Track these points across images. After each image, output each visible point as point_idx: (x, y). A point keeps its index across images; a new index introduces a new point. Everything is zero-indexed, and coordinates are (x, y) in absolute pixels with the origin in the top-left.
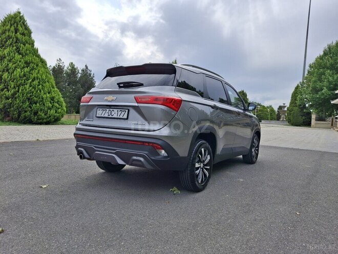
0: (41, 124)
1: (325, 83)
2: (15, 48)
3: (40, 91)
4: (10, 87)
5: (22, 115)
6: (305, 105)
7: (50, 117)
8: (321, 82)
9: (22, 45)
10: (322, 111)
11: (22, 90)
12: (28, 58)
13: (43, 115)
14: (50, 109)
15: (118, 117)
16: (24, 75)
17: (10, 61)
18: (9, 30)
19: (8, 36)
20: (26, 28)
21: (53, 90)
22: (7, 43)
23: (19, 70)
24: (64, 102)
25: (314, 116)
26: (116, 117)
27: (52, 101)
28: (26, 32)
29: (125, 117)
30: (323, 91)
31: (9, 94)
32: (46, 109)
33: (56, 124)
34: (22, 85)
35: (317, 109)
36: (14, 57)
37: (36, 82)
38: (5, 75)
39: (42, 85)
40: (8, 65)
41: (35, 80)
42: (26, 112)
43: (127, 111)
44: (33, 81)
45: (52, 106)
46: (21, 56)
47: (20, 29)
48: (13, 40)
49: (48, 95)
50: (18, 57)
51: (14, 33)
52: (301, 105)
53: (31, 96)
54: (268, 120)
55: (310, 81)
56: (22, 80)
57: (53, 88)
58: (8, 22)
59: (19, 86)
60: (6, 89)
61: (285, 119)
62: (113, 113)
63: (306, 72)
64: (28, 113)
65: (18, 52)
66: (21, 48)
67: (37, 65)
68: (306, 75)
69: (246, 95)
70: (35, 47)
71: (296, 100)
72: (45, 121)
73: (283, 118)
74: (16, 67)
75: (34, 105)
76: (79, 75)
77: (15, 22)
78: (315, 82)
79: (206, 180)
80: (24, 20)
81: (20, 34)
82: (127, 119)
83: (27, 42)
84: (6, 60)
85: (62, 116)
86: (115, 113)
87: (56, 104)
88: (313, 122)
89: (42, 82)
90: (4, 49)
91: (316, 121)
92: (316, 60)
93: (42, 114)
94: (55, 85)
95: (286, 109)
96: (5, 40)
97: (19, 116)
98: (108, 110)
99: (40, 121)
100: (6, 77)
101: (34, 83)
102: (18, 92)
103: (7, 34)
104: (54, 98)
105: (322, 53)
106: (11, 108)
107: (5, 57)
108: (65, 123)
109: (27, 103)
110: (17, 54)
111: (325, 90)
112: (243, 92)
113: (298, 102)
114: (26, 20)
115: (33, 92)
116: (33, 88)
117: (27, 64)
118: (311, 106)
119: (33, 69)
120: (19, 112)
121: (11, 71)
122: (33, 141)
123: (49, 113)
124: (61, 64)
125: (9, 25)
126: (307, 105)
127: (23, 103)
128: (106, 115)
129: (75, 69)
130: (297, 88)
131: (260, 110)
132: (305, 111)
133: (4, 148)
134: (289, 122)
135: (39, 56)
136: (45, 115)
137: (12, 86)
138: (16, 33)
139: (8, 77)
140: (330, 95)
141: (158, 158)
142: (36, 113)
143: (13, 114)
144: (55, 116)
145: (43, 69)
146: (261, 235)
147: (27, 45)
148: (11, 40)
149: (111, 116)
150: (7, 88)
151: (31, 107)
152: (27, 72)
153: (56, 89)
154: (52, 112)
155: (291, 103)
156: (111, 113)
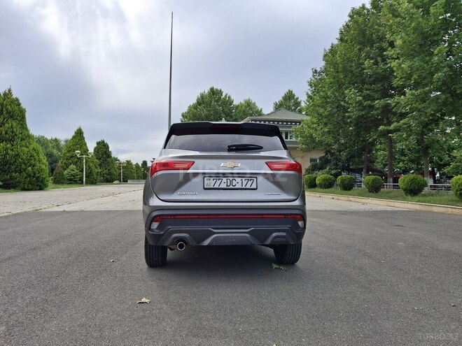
15: (244, 187)
26: (241, 187)
29: (254, 186)
43: (255, 179)
54: (134, 179)
62: (234, 183)
69: (108, 146)
82: (256, 189)
86: (238, 183)
98: (224, 179)
105: (195, 102)
112: (103, 142)
128: (223, 186)
149: (231, 187)
156: (231, 182)
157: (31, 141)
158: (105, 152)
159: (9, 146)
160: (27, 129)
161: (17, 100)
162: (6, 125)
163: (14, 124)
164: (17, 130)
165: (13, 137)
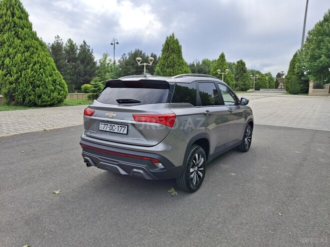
0: (45, 106)
1: (324, 51)
2: (13, 32)
3: (42, 75)
4: (13, 72)
5: (27, 99)
6: (303, 73)
7: (53, 99)
8: (319, 50)
9: (20, 29)
10: (320, 78)
11: (25, 75)
12: (27, 42)
13: (47, 98)
14: (53, 91)
15: (119, 132)
16: (25, 60)
17: (10, 46)
18: (6, 15)
19: (6, 20)
20: (23, 11)
21: (54, 72)
22: (6, 28)
23: (19, 55)
24: (65, 84)
25: (311, 84)
26: (117, 132)
27: (54, 84)
28: (23, 15)
29: (125, 132)
30: (321, 59)
31: (12, 79)
32: (49, 92)
33: (59, 106)
34: (24, 70)
35: (315, 76)
36: (14, 42)
37: (37, 66)
38: (7, 61)
39: (44, 69)
40: (8, 50)
41: (36, 64)
42: (30, 95)
43: (126, 127)
44: (34, 65)
45: (55, 89)
46: (20, 40)
47: (17, 12)
48: (11, 25)
49: (50, 78)
50: (18, 41)
51: (11, 18)
52: (299, 73)
53: (33, 80)
54: (266, 88)
55: (308, 48)
56: (23, 65)
57: (54, 70)
58: (4, 6)
59: (21, 71)
60: (9, 75)
61: (283, 87)
62: (114, 128)
63: (305, 40)
64: (32, 97)
65: (17, 36)
66: (20, 32)
67: (37, 49)
68: (305, 43)
69: (245, 64)
70: (33, 30)
71: (294, 68)
72: (49, 103)
73: (281, 86)
74: (16, 53)
75: (37, 89)
76: (78, 51)
77: (10, 6)
78: (313, 49)
79: (201, 180)
80: (20, 3)
81: (17, 18)
82: (127, 134)
83: (25, 26)
84: (6, 45)
85: (65, 98)
87: (58, 87)
88: (311, 89)
89: (43, 65)
90: (4, 34)
91: (313, 88)
92: (315, 27)
93: (45, 97)
94: (55, 67)
95: (284, 77)
96: (3, 25)
97: (24, 100)
98: (109, 124)
99: (44, 104)
100: (8, 63)
101: (36, 67)
102: (21, 76)
103: (4, 18)
104: (55, 80)
105: (322, 19)
106: (15, 92)
107: (5, 43)
108: (68, 103)
109: (31, 87)
110: (16, 39)
111: (323, 57)
112: (241, 61)
113: (296, 70)
114: (21, 2)
115: (35, 76)
116: (35, 72)
117: (27, 48)
118: (309, 73)
119: (33, 53)
120: (24, 96)
121: (12, 56)
122: (40, 132)
123: (52, 96)
124: (59, 41)
125: (5, 9)
126: (305, 73)
127: (26, 87)
128: (108, 129)
129: (74, 45)
130: (295, 56)
131: (258, 79)
132: (302, 78)
133: (15, 143)
134: (287, 90)
135: (37, 39)
136: (49, 97)
137: (15, 71)
138: (13, 17)
139: (10, 63)
140: (328, 63)
141: (156, 170)
142: (39, 97)
143: (18, 98)
144: (58, 99)
145: (43, 53)
146: (244, 241)
147: (25, 29)
148: (9, 24)
149: (112, 131)
150: (10, 73)
151: (34, 91)
152: (28, 56)
153: (57, 71)
154: (55, 94)
155: (289, 71)
156: (112, 128)
157: (184, 66)
158: (242, 69)
159: (172, 70)
160: (182, 59)
161: (177, 40)
162: (170, 57)
163: (175, 56)
164: (176, 60)
165: (174, 65)
